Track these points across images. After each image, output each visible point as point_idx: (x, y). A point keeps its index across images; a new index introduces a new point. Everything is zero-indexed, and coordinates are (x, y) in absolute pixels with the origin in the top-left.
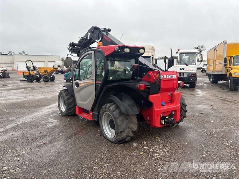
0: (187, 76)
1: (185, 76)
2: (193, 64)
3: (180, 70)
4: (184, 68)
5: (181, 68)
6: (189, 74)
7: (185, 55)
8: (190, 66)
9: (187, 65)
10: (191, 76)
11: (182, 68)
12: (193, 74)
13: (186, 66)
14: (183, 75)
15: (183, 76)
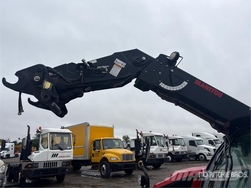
0: (61, 166)
1: (59, 165)
2: (68, 148)
3: (52, 157)
4: (58, 154)
5: (54, 154)
6: (64, 162)
7: (57, 136)
8: (65, 150)
9: (62, 150)
10: (66, 165)
11: (56, 154)
12: (68, 162)
13: (60, 150)
14: (57, 164)
15: (56, 166)
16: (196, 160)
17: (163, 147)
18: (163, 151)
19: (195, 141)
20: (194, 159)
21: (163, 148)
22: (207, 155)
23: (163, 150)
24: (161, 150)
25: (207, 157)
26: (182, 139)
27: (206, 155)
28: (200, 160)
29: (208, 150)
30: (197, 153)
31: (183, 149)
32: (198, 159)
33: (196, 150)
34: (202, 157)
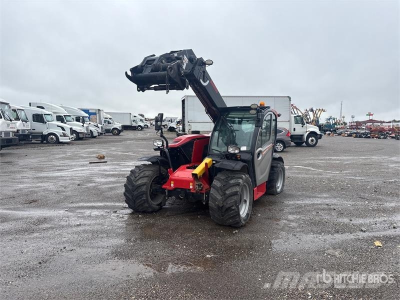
16: (42, 142)
17: (11, 120)
18: (11, 128)
19: (44, 116)
20: (40, 142)
21: (11, 122)
22: (61, 136)
23: (10, 126)
24: (8, 125)
25: (60, 138)
26: (23, 110)
27: (59, 136)
28: (48, 142)
29: (63, 129)
30: (45, 133)
31: (24, 125)
32: (45, 142)
33: (44, 129)
34: (52, 138)
